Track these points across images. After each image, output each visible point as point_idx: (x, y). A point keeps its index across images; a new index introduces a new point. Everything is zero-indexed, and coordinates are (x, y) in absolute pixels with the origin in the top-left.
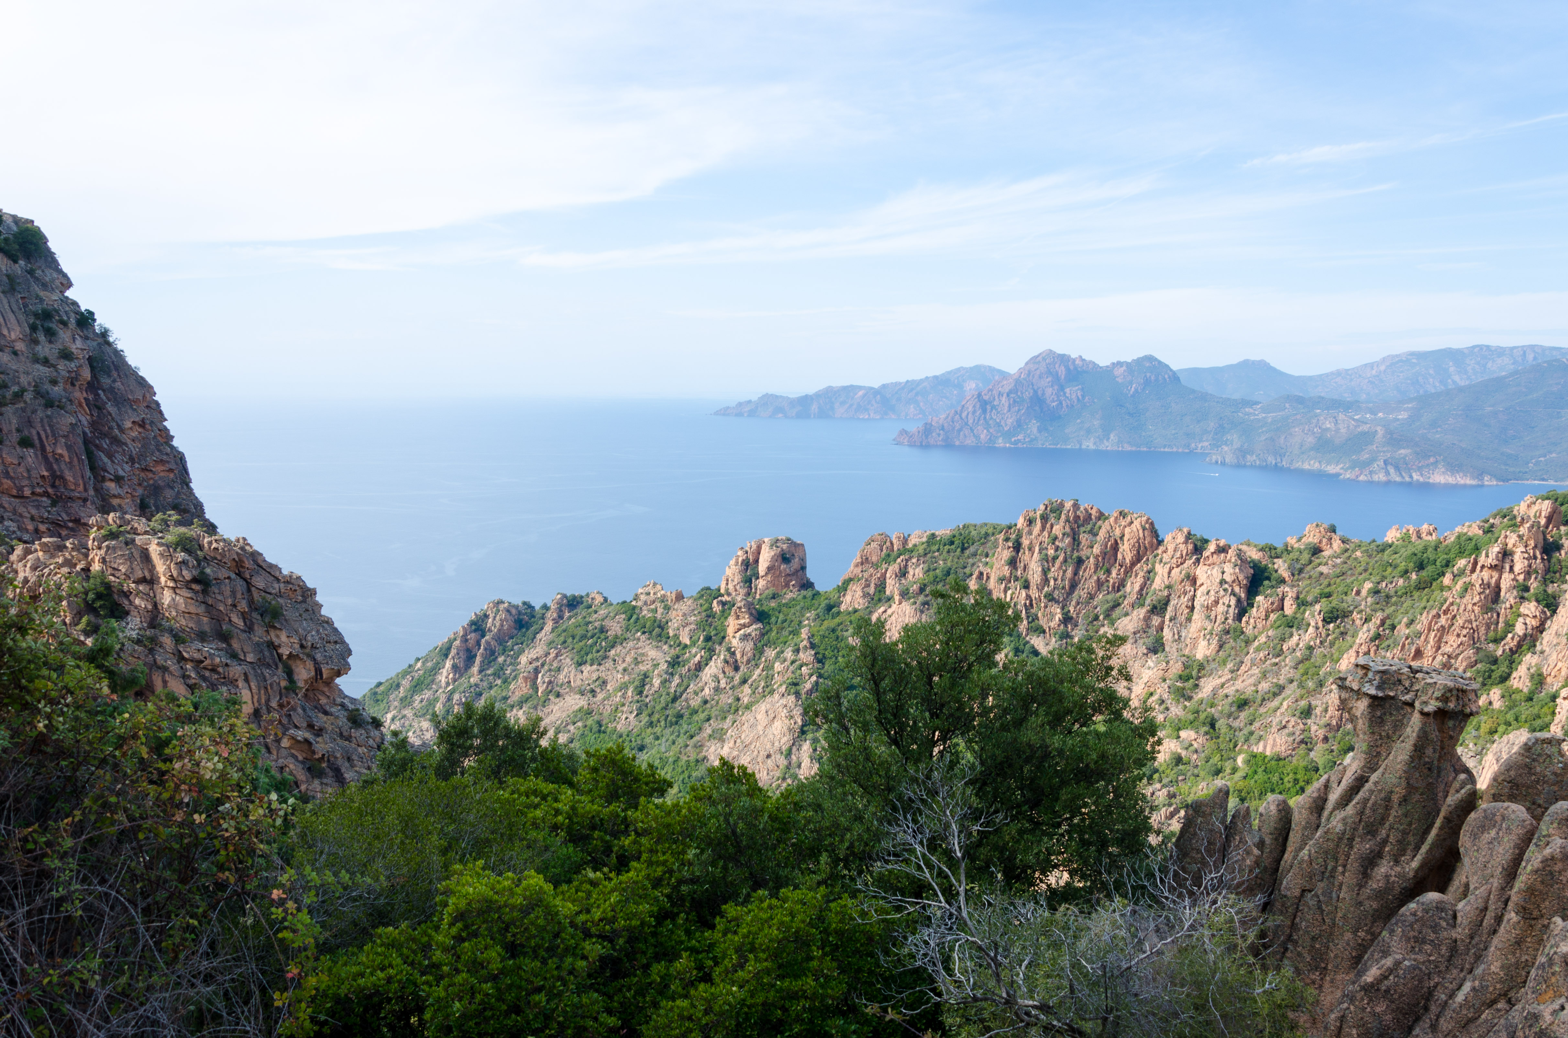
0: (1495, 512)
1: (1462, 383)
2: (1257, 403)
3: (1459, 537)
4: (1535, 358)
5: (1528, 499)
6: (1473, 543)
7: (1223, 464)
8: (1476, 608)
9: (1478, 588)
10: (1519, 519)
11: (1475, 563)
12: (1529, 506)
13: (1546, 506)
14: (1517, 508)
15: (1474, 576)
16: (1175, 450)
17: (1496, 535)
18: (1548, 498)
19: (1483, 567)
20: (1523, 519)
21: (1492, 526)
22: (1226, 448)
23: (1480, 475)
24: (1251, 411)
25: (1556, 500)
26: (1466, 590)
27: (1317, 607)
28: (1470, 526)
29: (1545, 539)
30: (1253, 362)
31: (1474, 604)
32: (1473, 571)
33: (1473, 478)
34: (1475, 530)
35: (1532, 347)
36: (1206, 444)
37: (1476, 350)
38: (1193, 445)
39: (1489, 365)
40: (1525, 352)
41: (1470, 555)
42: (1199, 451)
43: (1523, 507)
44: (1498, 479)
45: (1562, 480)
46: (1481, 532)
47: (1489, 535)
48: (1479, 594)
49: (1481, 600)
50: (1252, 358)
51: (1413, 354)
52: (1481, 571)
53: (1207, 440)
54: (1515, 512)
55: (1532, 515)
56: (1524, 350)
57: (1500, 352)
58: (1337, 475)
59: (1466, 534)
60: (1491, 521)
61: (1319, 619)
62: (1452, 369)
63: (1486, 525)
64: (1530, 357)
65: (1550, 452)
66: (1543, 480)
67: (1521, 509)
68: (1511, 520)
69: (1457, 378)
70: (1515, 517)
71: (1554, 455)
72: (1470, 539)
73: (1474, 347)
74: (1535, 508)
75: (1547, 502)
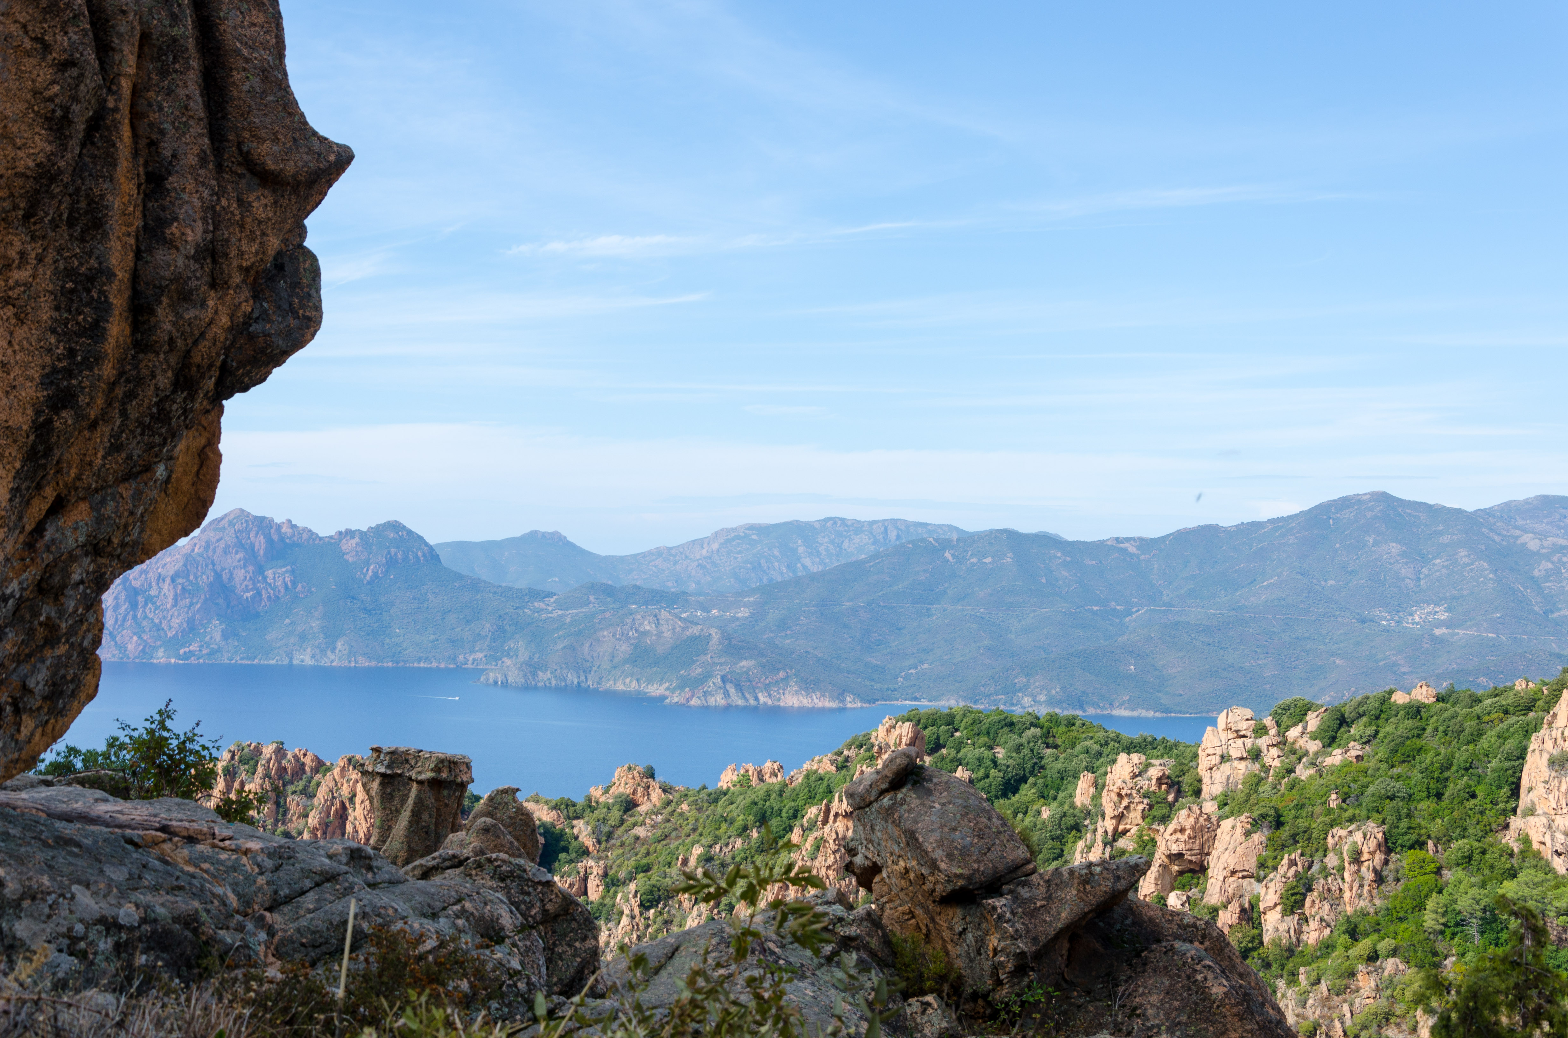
0: (849, 740)
1: (815, 569)
2: (550, 594)
3: (807, 777)
4: (898, 537)
5: (887, 721)
6: (825, 783)
7: (505, 685)
8: (830, 872)
9: (832, 846)
10: (876, 749)
11: (828, 811)
12: (888, 731)
13: (905, 730)
14: (874, 734)
15: (827, 828)
16: (434, 665)
17: (851, 772)
18: (909, 720)
19: (836, 815)
20: (880, 748)
21: (847, 759)
22: (508, 662)
23: (840, 696)
24: (542, 606)
25: (919, 721)
26: (818, 848)
27: (632, 887)
28: (820, 761)
30: (544, 535)
31: (829, 867)
32: (825, 822)
33: (833, 699)
34: (827, 767)
35: (894, 521)
36: (479, 655)
37: (829, 524)
38: (461, 658)
39: (846, 545)
40: (886, 529)
41: (822, 800)
42: (469, 666)
43: (882, 730)
44: (863, 700)
45: (936, 698)
46: (834, 768)
47: (844, 772)
48: (834, 853)
49: (836, 862)
50: (543, 529)
51: (752, 527)
52: (835, 821)
53: (481, 650)
54: (873, 740)
55: (892, 743)
56: (887, 525)
57: (857, 527)
58: (662, 698)
59: (816, 771)
60: (846, 753)
61: (635, 903)
62: (801, 549)
63: (840, 759)
64: (893, 535)
65: (922, 662)
66: (915, 699)
67: (879, 735)
68: (868, 750)
69: (807, 562)
70: (873, 746)
71: (926, 666)
72: (821, 779)
73: (827, 520)
74: (895, 733)
75: (907, 724)
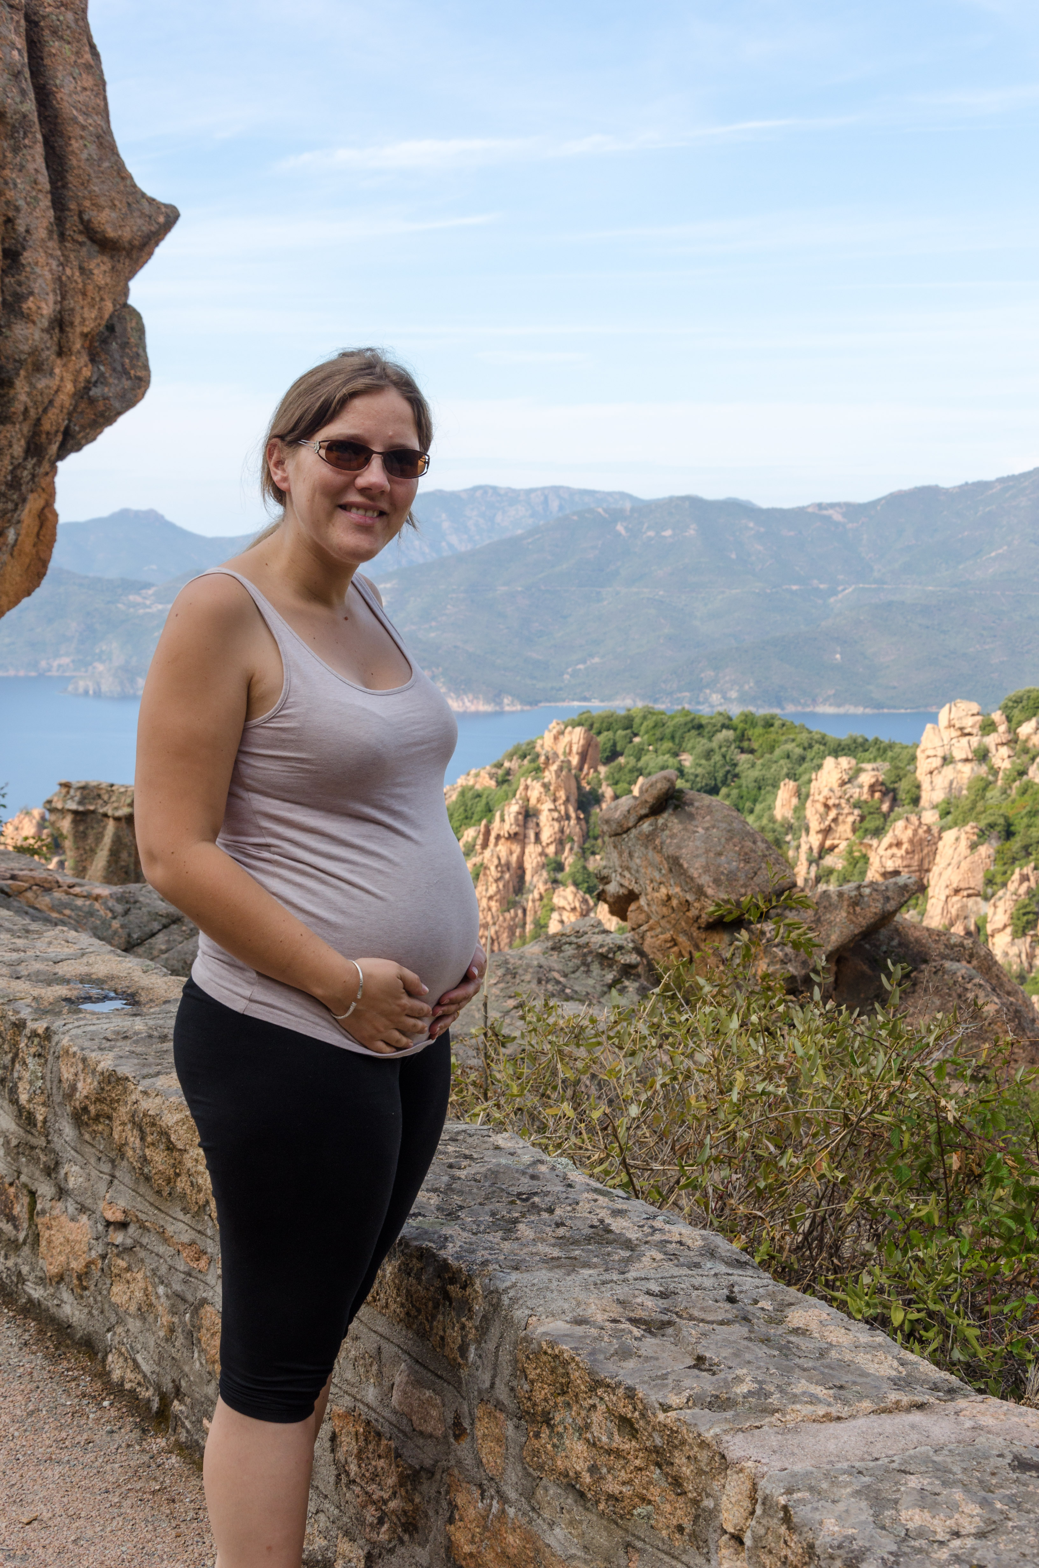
0: (510, 749)
1: (463, 547)
2: (147, 585)
3: (463, 794)
4: (561, 508)
5: (555, 726)
6: (484, 801)
7: (98, 694)
8: (493, 904)
9: (493, 872)
10: (542, 759)
11: (487, 833)
12: (556, 738)
13: (576, 736)
14: (539, 742)
15: (487, 853)
16: (12, 673)
17: (514, 787)
18: (580, 724)
19: (498, 837)
20: (547, 758)
21: (508, 772)
22: (100, 667)
23: (496, 697)
24: (138, 599)
25: (591, 726)
28: (477, 775)
29: (579, 788)
30: (137, 514)
31: (490, 898)
32: (485, 845)
33: (487, 701)
34: (485, 782)
35: (556, 489)
36: (65, 660)
37: (478, 494)
38: (43, 664)
39: (499, 518)
40: (546, 498)
41: (480, 820)
42: (54, 673)
43: (548, 738)
44: (523, 702)
45: (610, 698)
46: (493, 783)
47: (505, 787)
48: (497, 880)
49: (498, 891)
50: (135, 507)
52: (496, 844)
53: (67, 655)
54: (538, 749)
55: (560, 751)
56: (548, 493)
57: (512, 497)
59: (472, 788)
60: (507, 764)
62: (446, 525)
63: (500, 772)
64: (554, 505)
65: (591, 656)
66: (585, 699)
67: (546, 743)
68: (533, 760)
69: (454, 539)
70: (538, 756)
71: (596, 660)
72: (479, 796)
73: (475, 489)
74: (564, 740)
75: (578, 730)
